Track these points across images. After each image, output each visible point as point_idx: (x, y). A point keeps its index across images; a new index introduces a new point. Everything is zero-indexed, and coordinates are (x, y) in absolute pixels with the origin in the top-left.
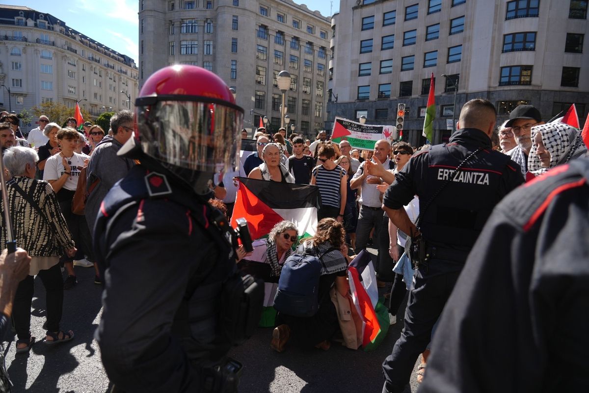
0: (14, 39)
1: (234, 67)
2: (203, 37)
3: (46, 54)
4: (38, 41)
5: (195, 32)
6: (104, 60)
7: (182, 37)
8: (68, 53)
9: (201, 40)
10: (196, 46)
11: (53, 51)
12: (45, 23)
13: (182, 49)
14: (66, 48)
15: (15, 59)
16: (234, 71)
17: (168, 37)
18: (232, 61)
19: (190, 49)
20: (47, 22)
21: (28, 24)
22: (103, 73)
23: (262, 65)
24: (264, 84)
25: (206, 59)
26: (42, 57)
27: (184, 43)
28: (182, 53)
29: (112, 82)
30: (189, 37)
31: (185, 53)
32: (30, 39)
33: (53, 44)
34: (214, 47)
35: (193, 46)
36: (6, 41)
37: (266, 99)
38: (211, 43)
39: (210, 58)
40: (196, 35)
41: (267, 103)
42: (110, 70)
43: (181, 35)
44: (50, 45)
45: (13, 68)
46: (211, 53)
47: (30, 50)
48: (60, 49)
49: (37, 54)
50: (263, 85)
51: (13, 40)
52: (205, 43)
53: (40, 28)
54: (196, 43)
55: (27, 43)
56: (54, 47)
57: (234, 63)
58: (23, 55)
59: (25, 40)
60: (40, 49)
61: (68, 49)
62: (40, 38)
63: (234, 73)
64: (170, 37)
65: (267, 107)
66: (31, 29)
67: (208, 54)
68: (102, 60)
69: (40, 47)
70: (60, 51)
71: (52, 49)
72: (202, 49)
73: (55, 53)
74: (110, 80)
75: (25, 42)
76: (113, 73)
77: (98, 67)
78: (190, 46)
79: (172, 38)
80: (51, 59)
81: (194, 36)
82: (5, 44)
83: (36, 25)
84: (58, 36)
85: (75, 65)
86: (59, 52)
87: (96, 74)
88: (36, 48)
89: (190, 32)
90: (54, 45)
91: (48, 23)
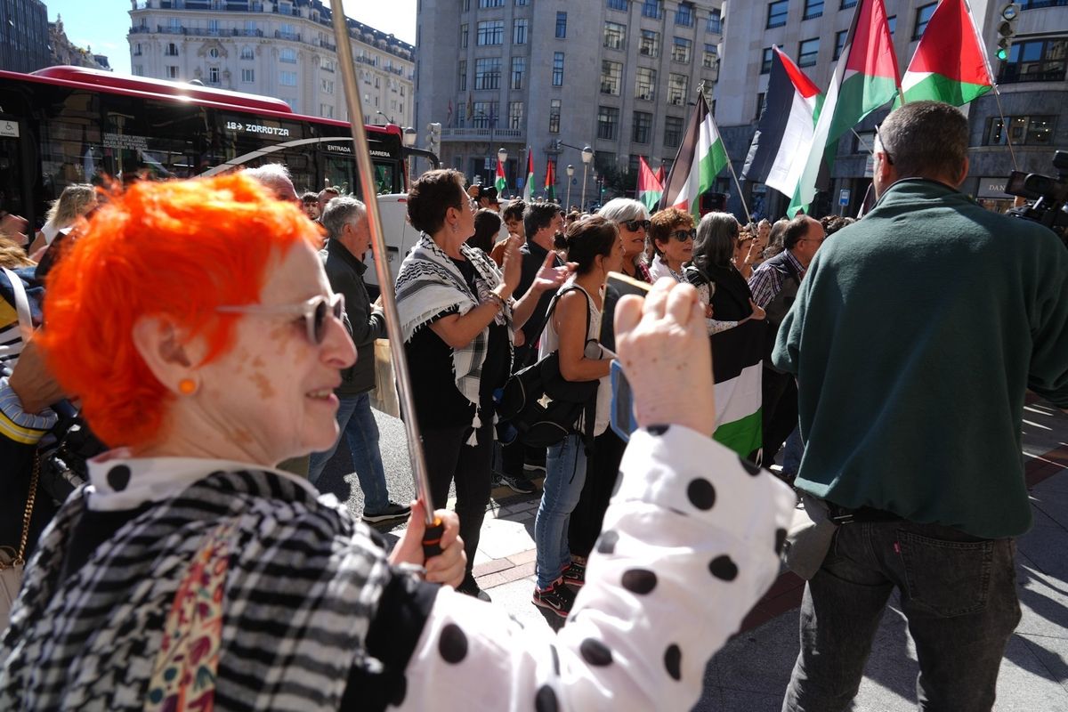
0: (245, 33)
1: (560, 65)
2: (513, 14)
3: (288, 54)
4: (277, 35)
5: (500, 5)
6: (386, 60)
7: (480, 15)
8: (321, 52)
9: (509, 18)
10: (501, 30)
11: (297, 49)
12: (289, 5)
13: (480, 36)
14: (319, 43)
15: (246, 64)
16: (559, 71)
17: (460, 17)
18: (555, 53)
19: (492, 35)
20: (291, 3)
21: (265, 9)
22: (382, 83)
23: (615, 59)
24: (617, 93)
25: (515, 52)
26: (283, 60)
27: (483, 25)
28: (479, 44)
29: (396, 96)
30: (490, 15)
31: (483, 43)
32: (266, 33)
33: (299, 38)
34: (530, 31)
35: (496, 30)
36: (235, 38)
37: (620, 122)
38: (526, 23)
39: (522, 51)
40: (501, 11)
41: (621, 129)
42: (392, 77)
43: (479, 12)
44: (294, 40)
45: (243, 80)
46: (525, 41)
47: (266, 50)
48: (308, 45)
49: (274, 55)
50: (615, 96)
51: (245, 35)
52: (516, 24)
53: (281, 13)
54: (502, 24)
55: (263, 39)
56: (299, 43)
57: (560, 57)
58: (257, 58)
59: (260, 34)
60: (279, 47)
61: (321, 45)
62: (281, 31)
63: (560, 76)
64: (463, 16)
65: (621, 137)
66: (268, 16)
67: (520, 43)
68: (381, 60)
69: (280, 45)
70: (309, 49)
71: (297, 47)
72: (509, 34)
73: (301, 52)
74: (394, 93)
75: (259, 38)
76: (398, 82)
77: (372, 73)
78: (492, 30)
79: (465, 18)
80: (294, 62)
81: (499, 13)
82: (233, 42)
83: (275, 10)
84: (306, 25)
85: (332, 71)
86: (308, 51)
87: (370, 83)
88: (274, 46)
89: (493, 4)
90: (299, 40)
91: (294, 5)
